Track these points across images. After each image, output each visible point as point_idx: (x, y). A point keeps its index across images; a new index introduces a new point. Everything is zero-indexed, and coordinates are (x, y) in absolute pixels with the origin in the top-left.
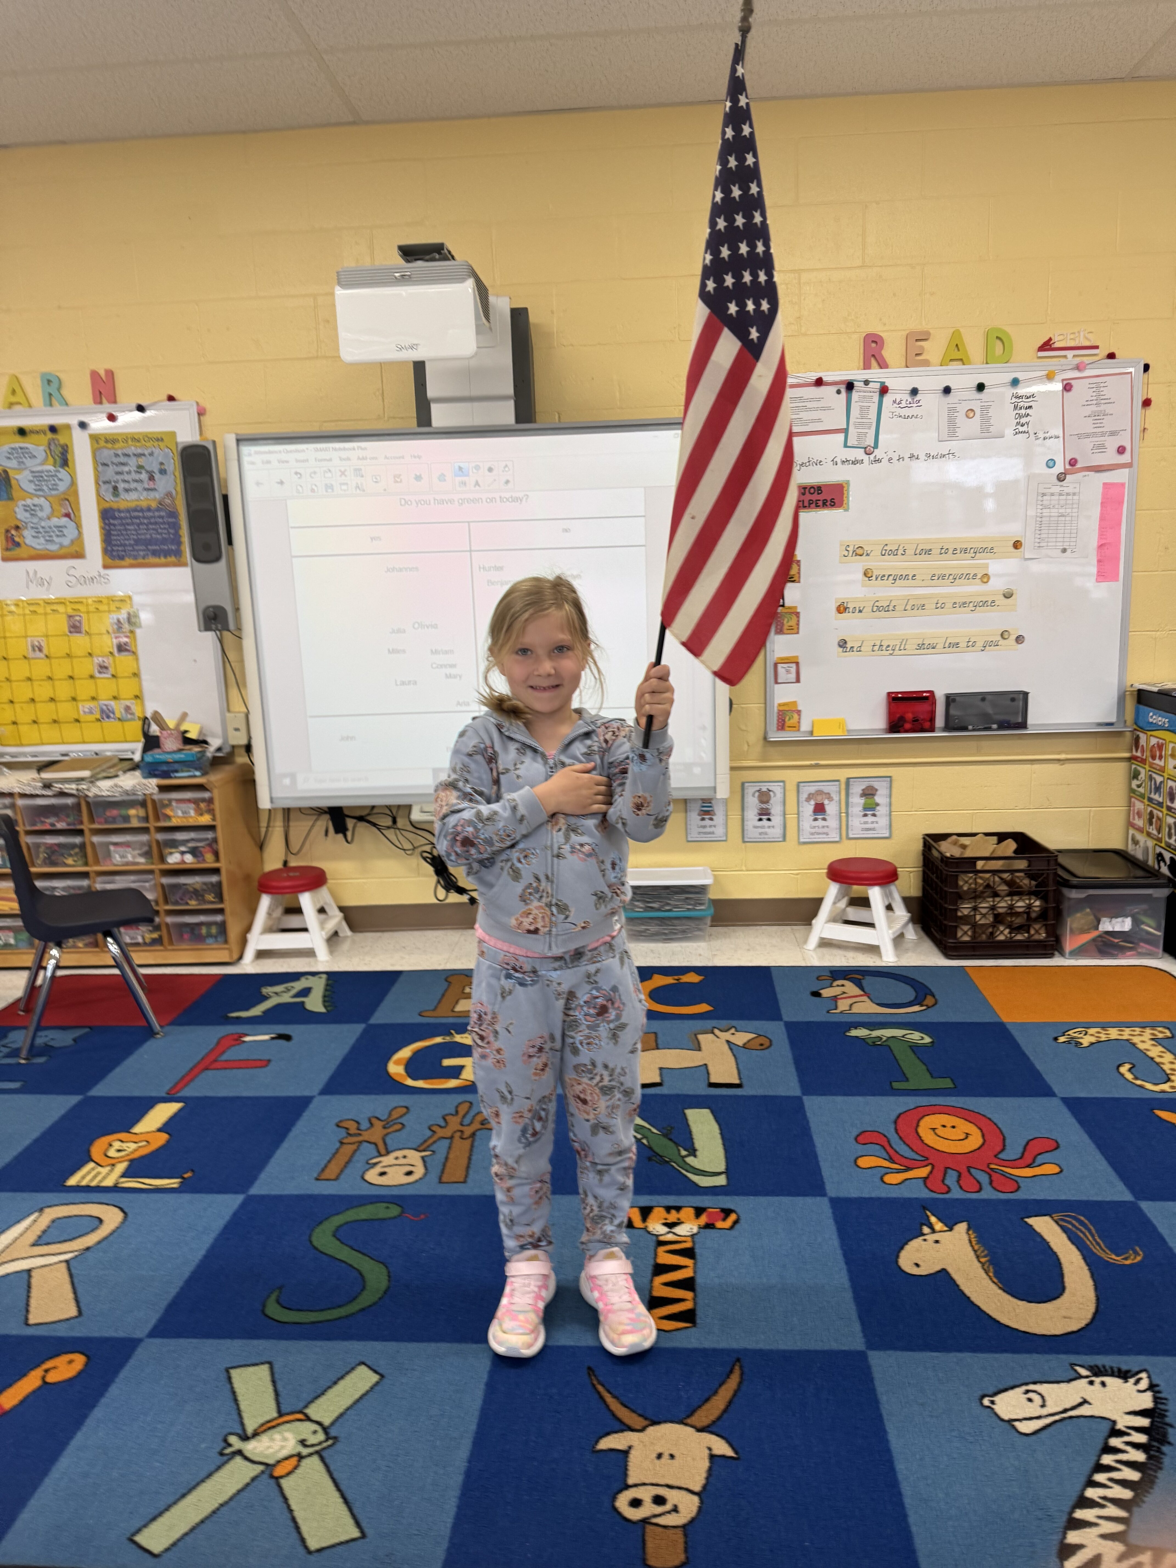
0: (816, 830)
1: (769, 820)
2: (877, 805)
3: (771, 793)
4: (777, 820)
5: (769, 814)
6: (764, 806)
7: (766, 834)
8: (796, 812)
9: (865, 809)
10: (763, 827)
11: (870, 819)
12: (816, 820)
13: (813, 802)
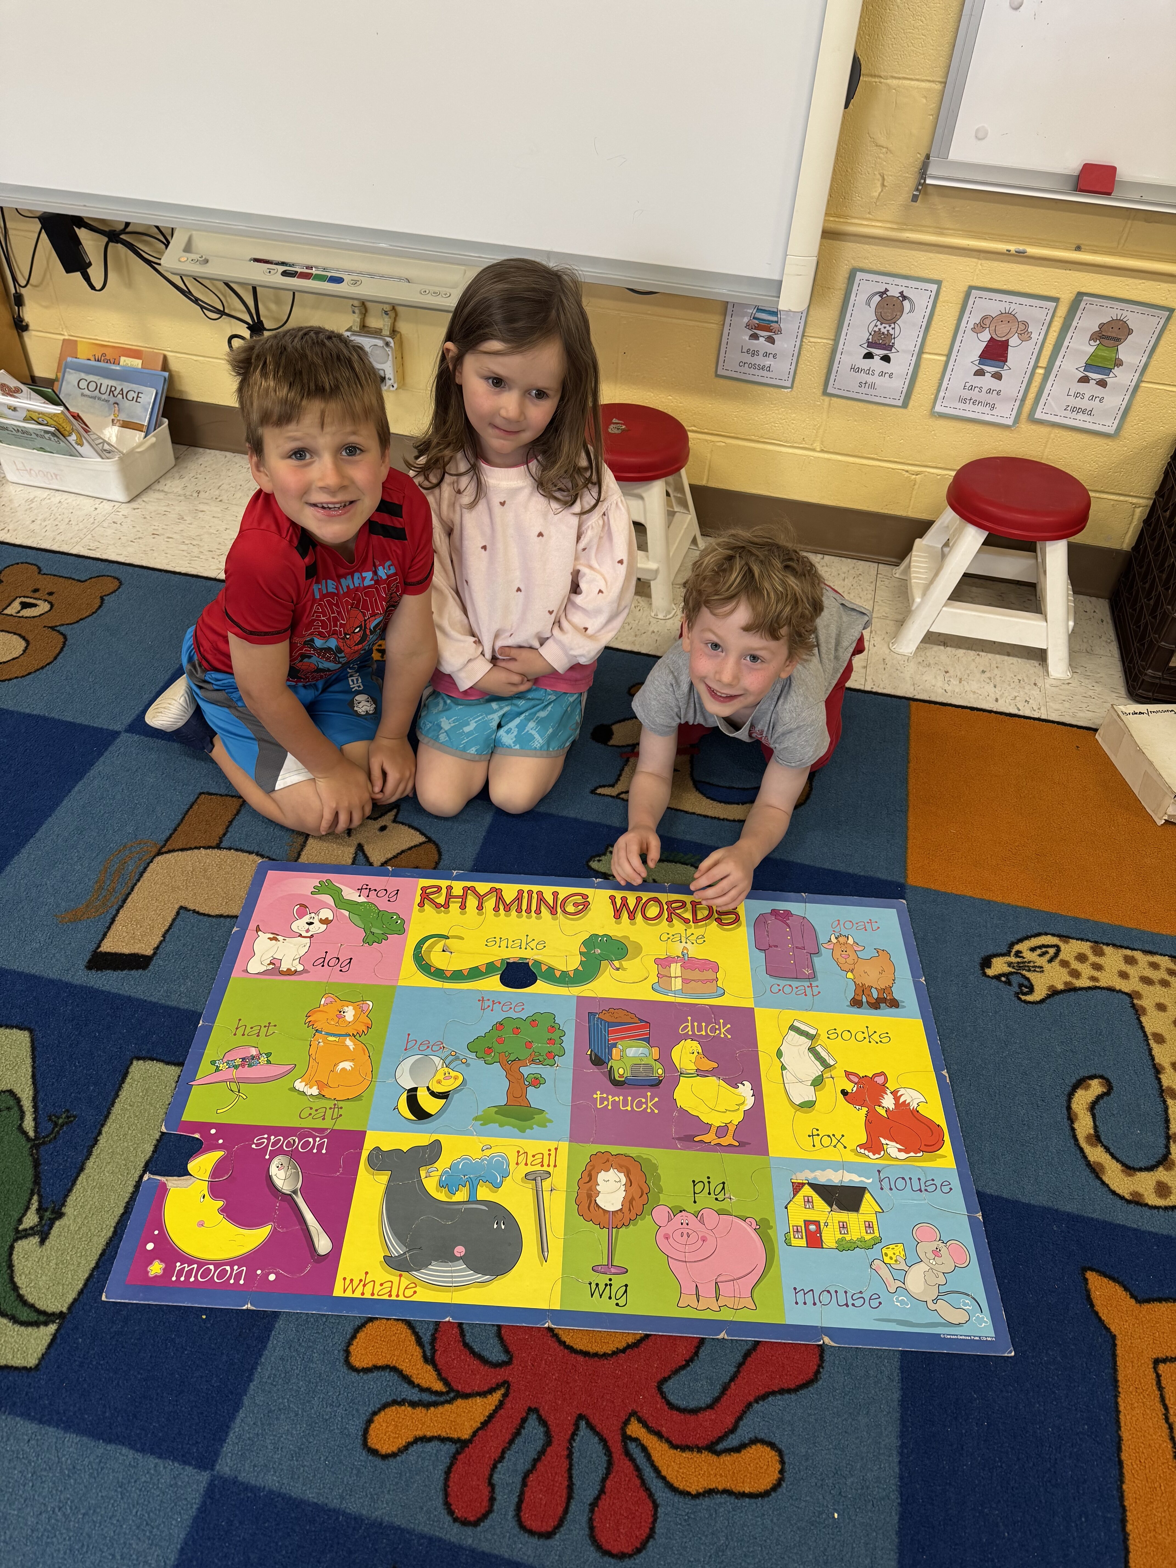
0: (975, 394)
1: (886, 359)
2: (1119, 363)
3: (906, 303)
4: (901, 362)
5: (890, 348)
6: (884, 328)
7: (872, 386)
8: (946, 352)
9: (1088, 367)
10: (868, 372)
11: (1091, 388)
12: (980, 373)
13: (986, 336)
